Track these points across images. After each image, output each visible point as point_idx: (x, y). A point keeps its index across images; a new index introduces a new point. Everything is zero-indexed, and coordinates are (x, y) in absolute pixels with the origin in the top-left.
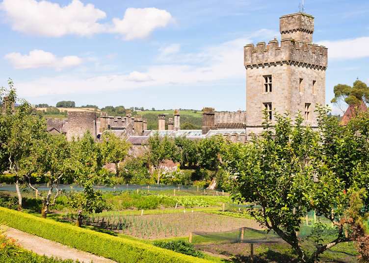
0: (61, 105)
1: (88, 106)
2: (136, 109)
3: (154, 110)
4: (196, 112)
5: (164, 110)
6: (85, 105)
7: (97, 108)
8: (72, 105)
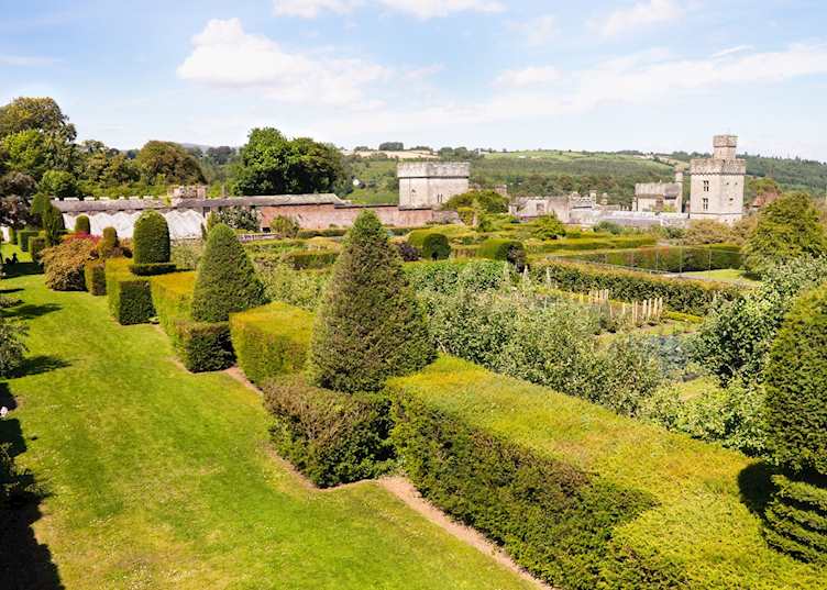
0: (385, 147)
1: (418, 148)
2: (482, 150)
3: (505, 151)
4: (561, 153)
5: (518, 152)
6: (415, 147)
7: (431, 150)
8: (398, 147)
